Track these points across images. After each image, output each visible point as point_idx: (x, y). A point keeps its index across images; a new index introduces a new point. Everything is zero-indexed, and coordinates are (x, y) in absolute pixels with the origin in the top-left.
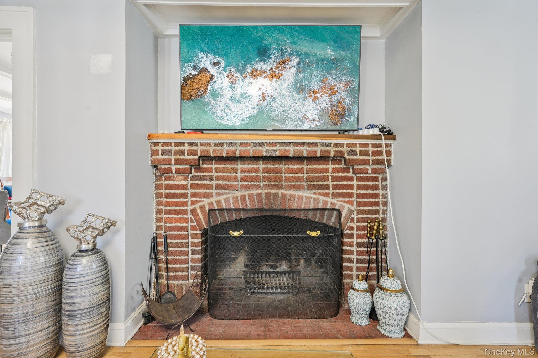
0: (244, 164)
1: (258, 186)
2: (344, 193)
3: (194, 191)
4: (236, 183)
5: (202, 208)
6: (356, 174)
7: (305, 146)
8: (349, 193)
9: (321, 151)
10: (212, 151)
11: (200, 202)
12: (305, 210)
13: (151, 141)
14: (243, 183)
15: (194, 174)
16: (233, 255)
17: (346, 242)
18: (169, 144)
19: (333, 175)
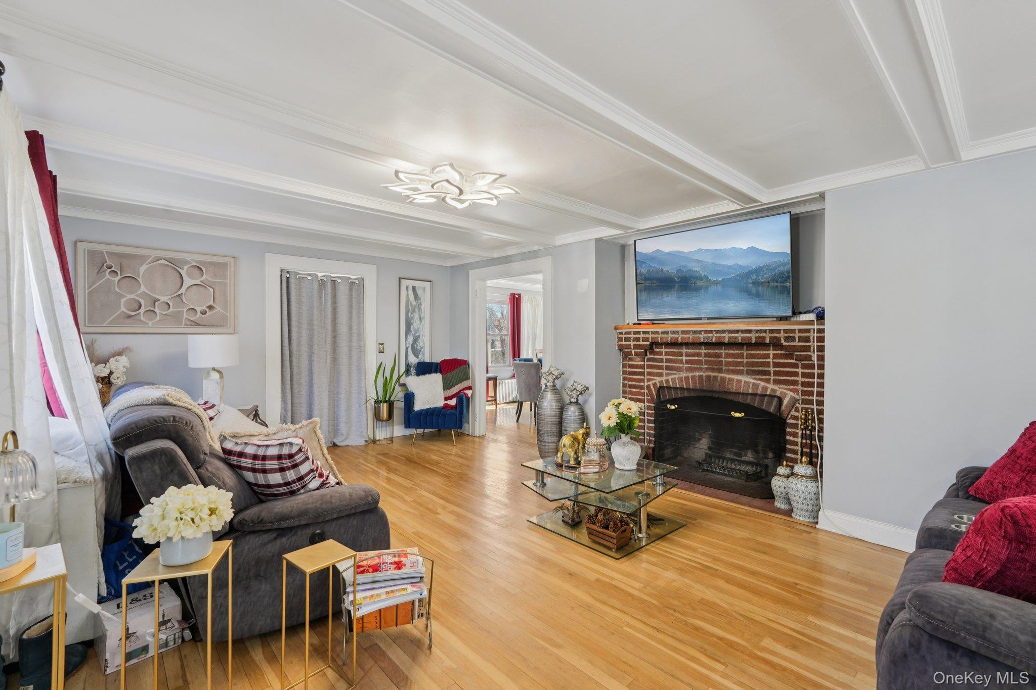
0: (688, 349)
1: (700, 369)
2: (787, 380)
3: (649, 370)
4: (681, 365)
5: (654, 385)
6: (801, 361)
7: (740, 333)
8: (793, 380)
9: (756, 337)
10: (659, 338)
11: (653, 379)
12: (743, 394)
13: (618, 331)
14: (687, 366)
15: (649, 356)
16: (697, 435)
17: (790, 432)
18: (629, 333)
19: (774, 361)
